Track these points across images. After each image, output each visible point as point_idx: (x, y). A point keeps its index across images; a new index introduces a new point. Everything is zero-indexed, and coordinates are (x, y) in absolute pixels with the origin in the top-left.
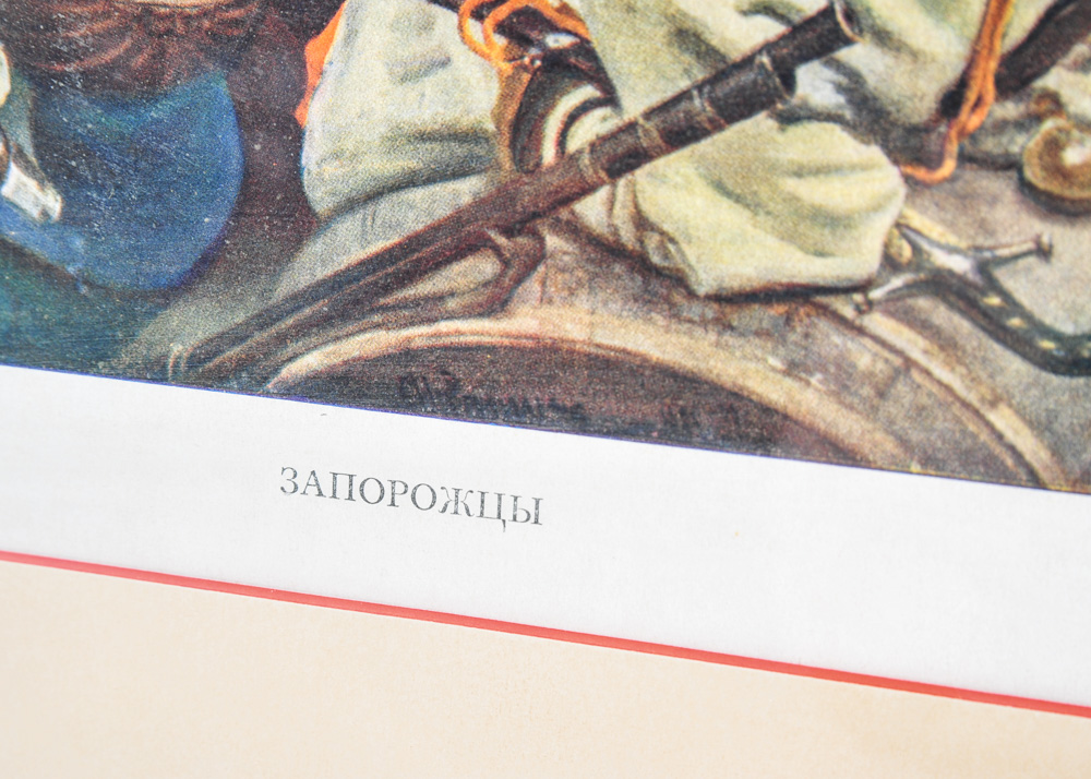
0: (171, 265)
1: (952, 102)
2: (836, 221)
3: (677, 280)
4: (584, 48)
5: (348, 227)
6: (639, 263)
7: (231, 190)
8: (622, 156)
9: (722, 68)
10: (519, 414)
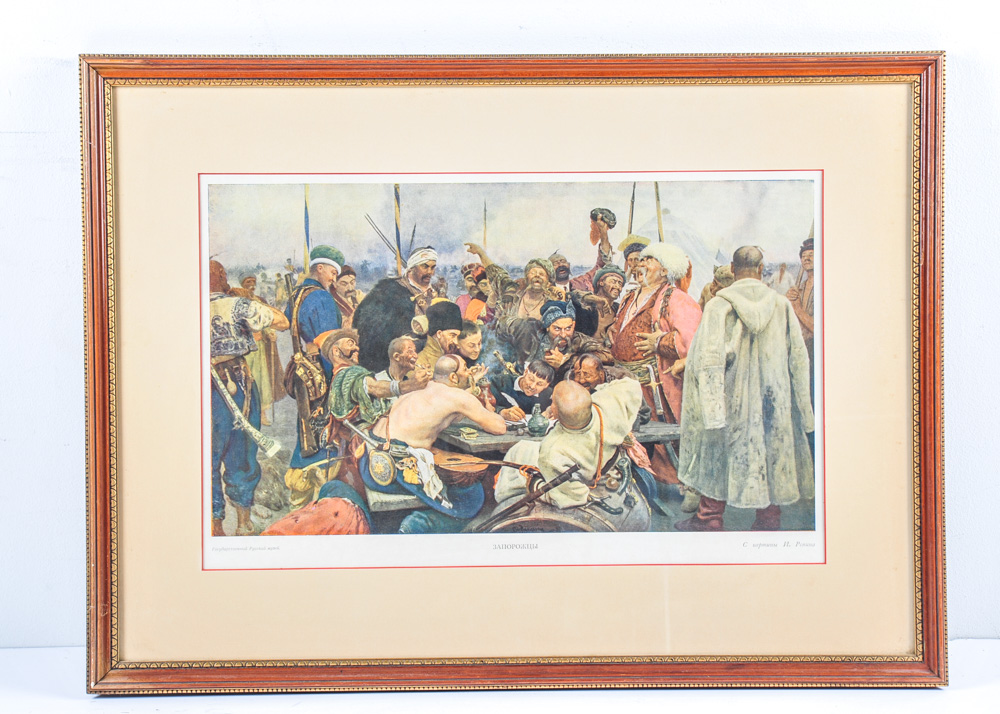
0: (472, 513)
1: (595, 477)
2: (580, 496)
3: (557, 507)
4: (539, 473)
5: (503, 504)
6: (551, 505)
7: (483, 500)
8: (547, 489)
9: (561, 475)
10: (533, 531)
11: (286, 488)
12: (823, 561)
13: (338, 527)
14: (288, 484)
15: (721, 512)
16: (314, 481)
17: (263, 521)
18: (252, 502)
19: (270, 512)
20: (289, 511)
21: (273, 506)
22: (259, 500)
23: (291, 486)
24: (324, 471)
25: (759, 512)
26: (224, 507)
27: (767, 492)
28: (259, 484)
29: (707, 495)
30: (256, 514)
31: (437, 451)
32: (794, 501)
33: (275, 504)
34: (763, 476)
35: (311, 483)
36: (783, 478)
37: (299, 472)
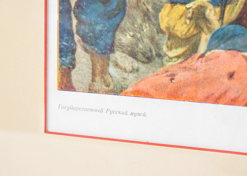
11: (160, 31)
13: (232, 95)
14: (163, 26)
16: (203, 25)
17: (125, 75)
18: (111, 48)
19: (136, 64)
20: (162, 65)
21: (140, 56)
22: (122, 47)
23: (168, 28)
24: (218, 10)
26: (73, 52)
28: (123, 23)
30: (117, 65)
33: (144, 54)
35: (197, 26)
37: (180, 8)
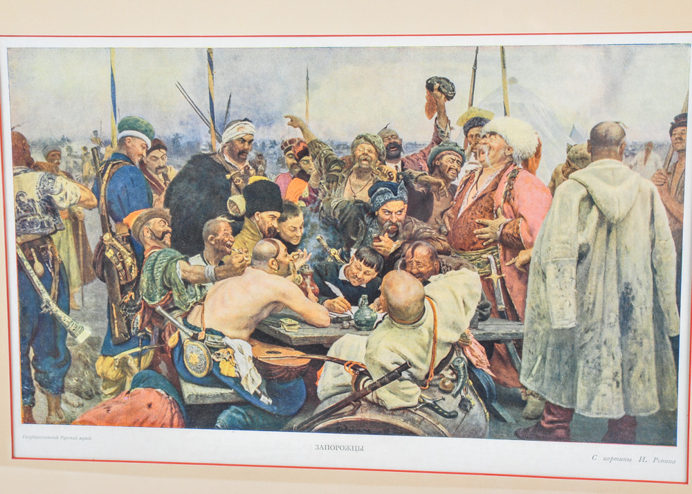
0: (293, 411)
1: (427, 376)
2: (410, 396)
3: (385, 407)
4: (366, 370)
5: (326, 402)
6: (378, 405)
7: (304, 397)
8: (374, 388)
9: (389, 373)
10: (359, 432)
11: (97, 376)
12: (684, 480)
13: (151, 419)
14: (99, 372)
15: (569, 419)
16: (127, 371)
17: (74, 409)
18: (61, 390)
19: (81, 401)
20: (100, 400)
21: (84, 395)
22: (70, 389)
23: (103, 374)
24: (136, 360)
25: (611, 421)
26: (33, 393)
27: (621, 401)
28: (70, 371)
29: (552, 402)
30: (67, 402)
31: (256, 343)
32: (653, 412)
33: (86, 393)
34: (618, 383)
35: (123, 372)
36: (641, 386)
37: (110, 360)
